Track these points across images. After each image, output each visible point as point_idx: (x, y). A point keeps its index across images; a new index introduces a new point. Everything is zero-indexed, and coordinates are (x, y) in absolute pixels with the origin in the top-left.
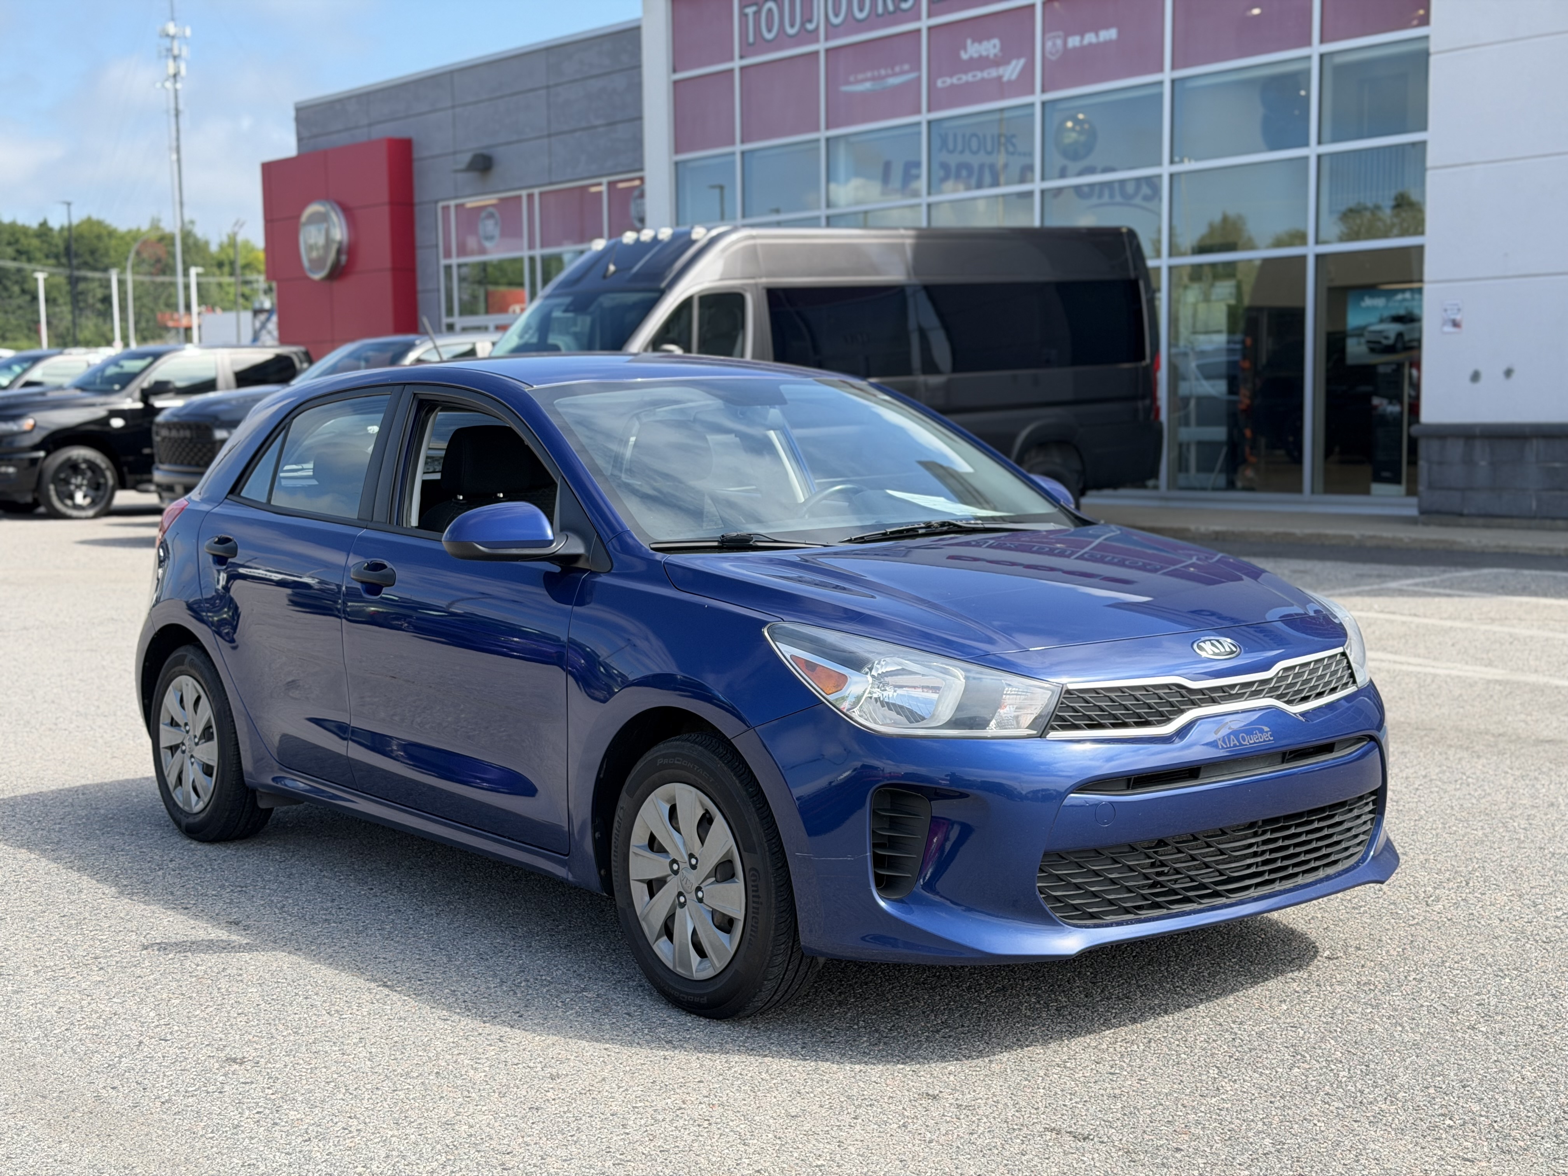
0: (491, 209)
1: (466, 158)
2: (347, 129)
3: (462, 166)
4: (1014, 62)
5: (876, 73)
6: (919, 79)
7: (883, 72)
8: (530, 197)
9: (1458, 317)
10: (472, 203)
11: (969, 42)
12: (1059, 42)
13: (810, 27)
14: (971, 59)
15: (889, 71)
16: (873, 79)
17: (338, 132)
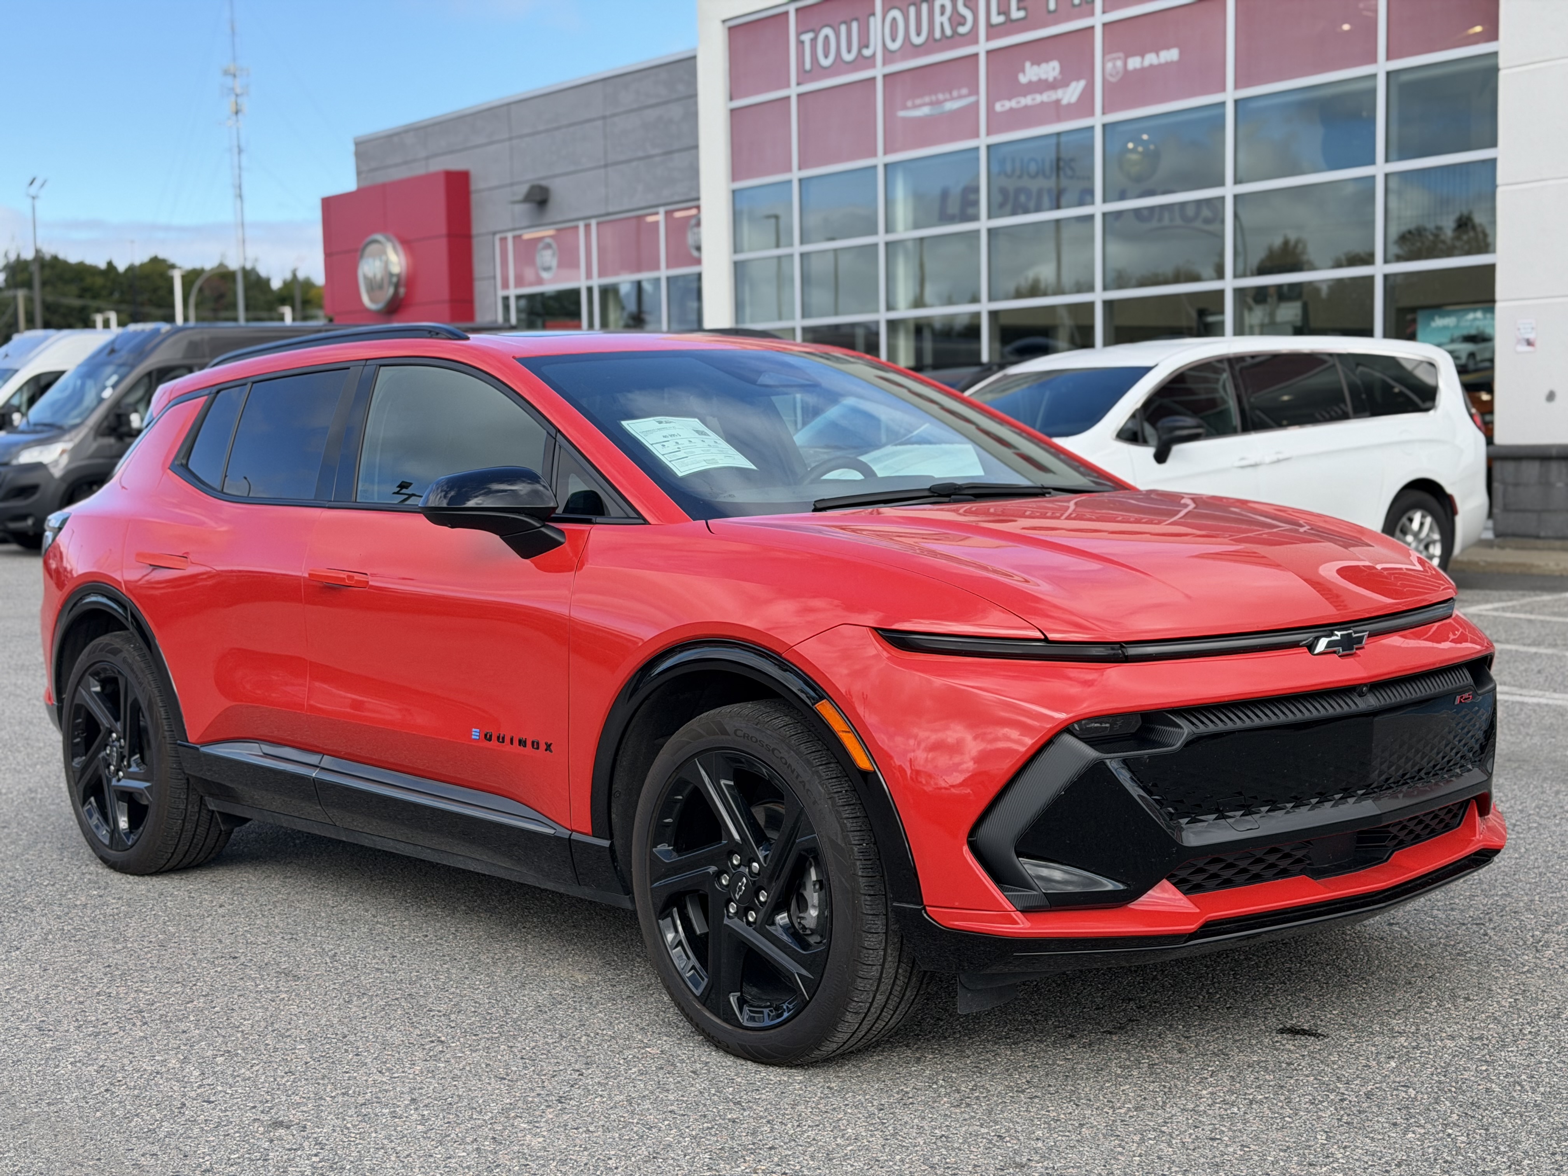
0: (548, 240)
1: (523, 189)
2: (406, 163)
3: (520, 197)
4: (1073, 85)
5: (934, 98)
6: (977, 104)
7: (941, 97)
8: (588, 227)
9: (1531, 336)
10: (528, 235)
11: (1028, 65)
12: (1119, 63)
13: (867, 52)
14: (1030, 83)
15: (947, 96)
16: (931, 104)
17: (396, 165)
